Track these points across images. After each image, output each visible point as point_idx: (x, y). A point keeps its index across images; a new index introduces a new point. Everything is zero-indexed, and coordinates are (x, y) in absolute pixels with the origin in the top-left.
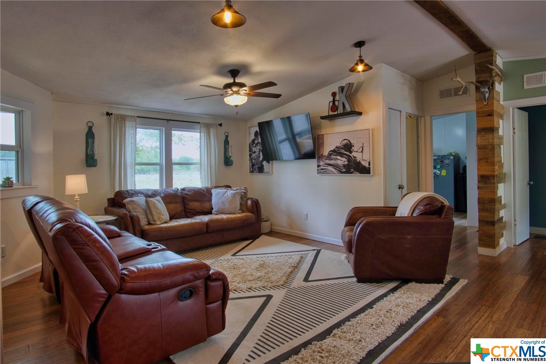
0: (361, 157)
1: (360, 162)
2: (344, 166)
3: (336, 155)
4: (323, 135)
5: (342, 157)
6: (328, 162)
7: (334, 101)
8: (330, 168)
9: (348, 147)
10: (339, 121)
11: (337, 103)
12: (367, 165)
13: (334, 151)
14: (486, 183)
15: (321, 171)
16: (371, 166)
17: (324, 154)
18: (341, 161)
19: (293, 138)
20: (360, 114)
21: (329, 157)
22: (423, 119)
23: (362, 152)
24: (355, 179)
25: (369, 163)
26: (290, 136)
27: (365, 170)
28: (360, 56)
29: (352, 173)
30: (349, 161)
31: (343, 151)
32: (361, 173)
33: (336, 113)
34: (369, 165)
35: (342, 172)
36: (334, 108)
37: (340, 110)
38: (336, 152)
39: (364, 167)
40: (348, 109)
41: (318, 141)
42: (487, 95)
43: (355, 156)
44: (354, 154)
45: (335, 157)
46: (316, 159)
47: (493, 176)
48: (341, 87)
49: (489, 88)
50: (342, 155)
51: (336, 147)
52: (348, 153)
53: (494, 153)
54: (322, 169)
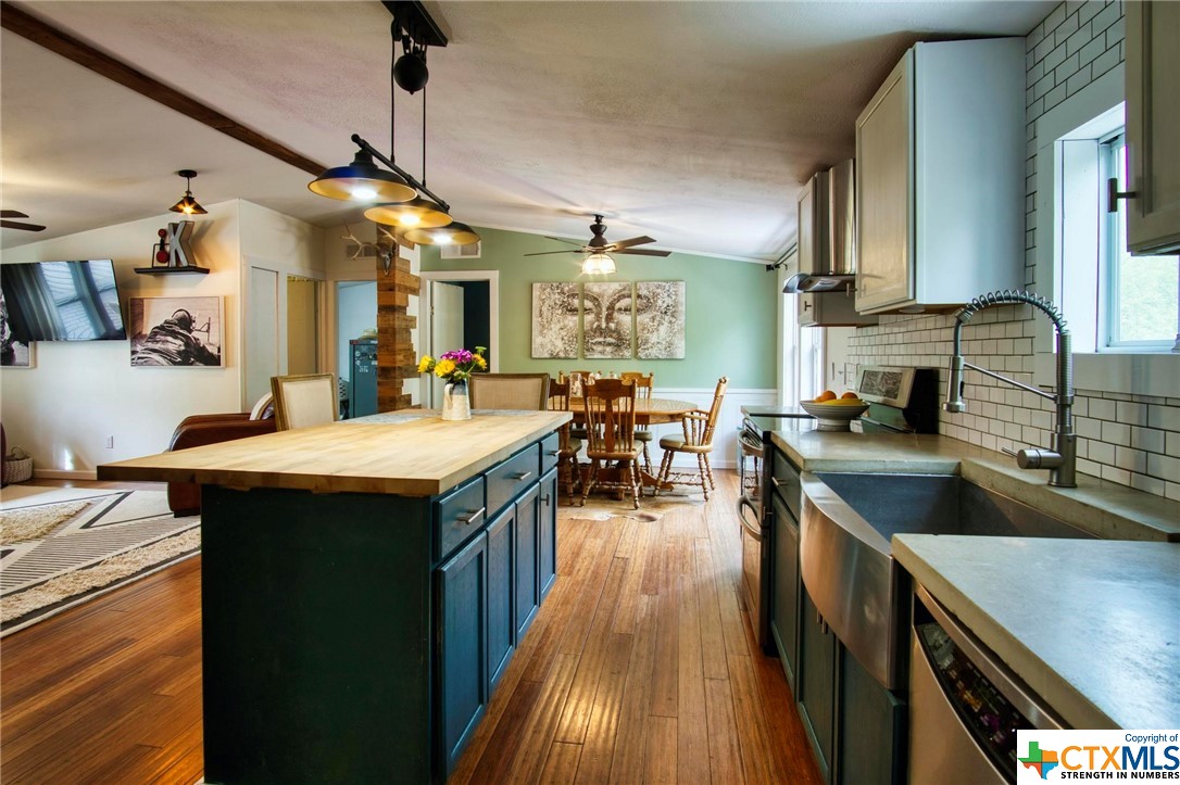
0: (209, 340)
1: (204, 347)
2: (179, 353)
3: (166, 335)
4: (142, 300)
5: (176, 338)
6: (150, 345)
7: (163, 244)
8: (155, 356)
9: (186, 322)
10: (172, 278)
11: (168, 248)
12: (216, 353)
13: (161, 328)
14: (387, 378)
15: (138, 360)
16: (222, 355)
17: (144, 333)
18: (175, 345)
19: (90, 297)
20: (207, 271)
21: (153, 337)
22: (323, 284)
23: (208, 331)
24: (197, 374)
25: (219, 349)
26: (86, 292)
27: (212, 360)
28: (188, 192)
29: (191, 364)
30: (187, 344)
31: (177, 329)
32: (206, 364)
33: (166, 265)
34: (219, 351)
35: (175, 363)
36: (163, 255)
37: (173, 262)
38: (165, 329)
39: (212, 355)
40: (184, 263)
41: (132, 310)
42: (388, 263)
43: (197, 337)
44: (195, 334)
45: (163, 338)
46: (129, 340)
47: (394, 368)
48: (173, 224)
49: (390, 255)
50: (175, 335)
51: (166, 322)
52: (185, 332)
53: (394, 340)
54: (139, 358)
